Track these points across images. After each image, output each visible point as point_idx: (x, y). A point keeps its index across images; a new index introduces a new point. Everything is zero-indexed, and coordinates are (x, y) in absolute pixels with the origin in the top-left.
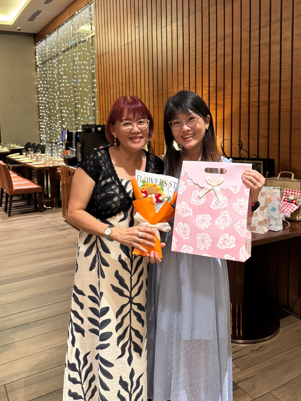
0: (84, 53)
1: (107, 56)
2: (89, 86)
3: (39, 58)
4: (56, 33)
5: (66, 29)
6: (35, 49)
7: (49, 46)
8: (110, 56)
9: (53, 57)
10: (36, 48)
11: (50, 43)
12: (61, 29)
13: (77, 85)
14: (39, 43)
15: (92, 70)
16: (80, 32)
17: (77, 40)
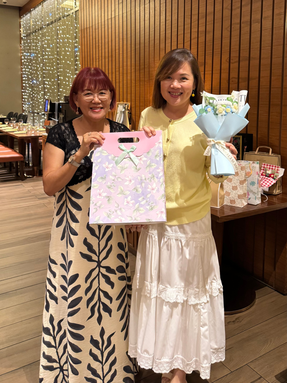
0: (67, 27)
1: (91, 30)
2: (72, 59)
3: (23, 31)
4: (40, 7)
5: (51, 3)
6: (20, 22)
7: (33, 20)
8: (94, 30)
9: (37, 30)
10: (21, 20)
11: (34, 16)
12: (46, 3)
13: (60, 57)
14: (24, 16)
15: (75, 44)
16: (64, 7)
17: (61, 14)
